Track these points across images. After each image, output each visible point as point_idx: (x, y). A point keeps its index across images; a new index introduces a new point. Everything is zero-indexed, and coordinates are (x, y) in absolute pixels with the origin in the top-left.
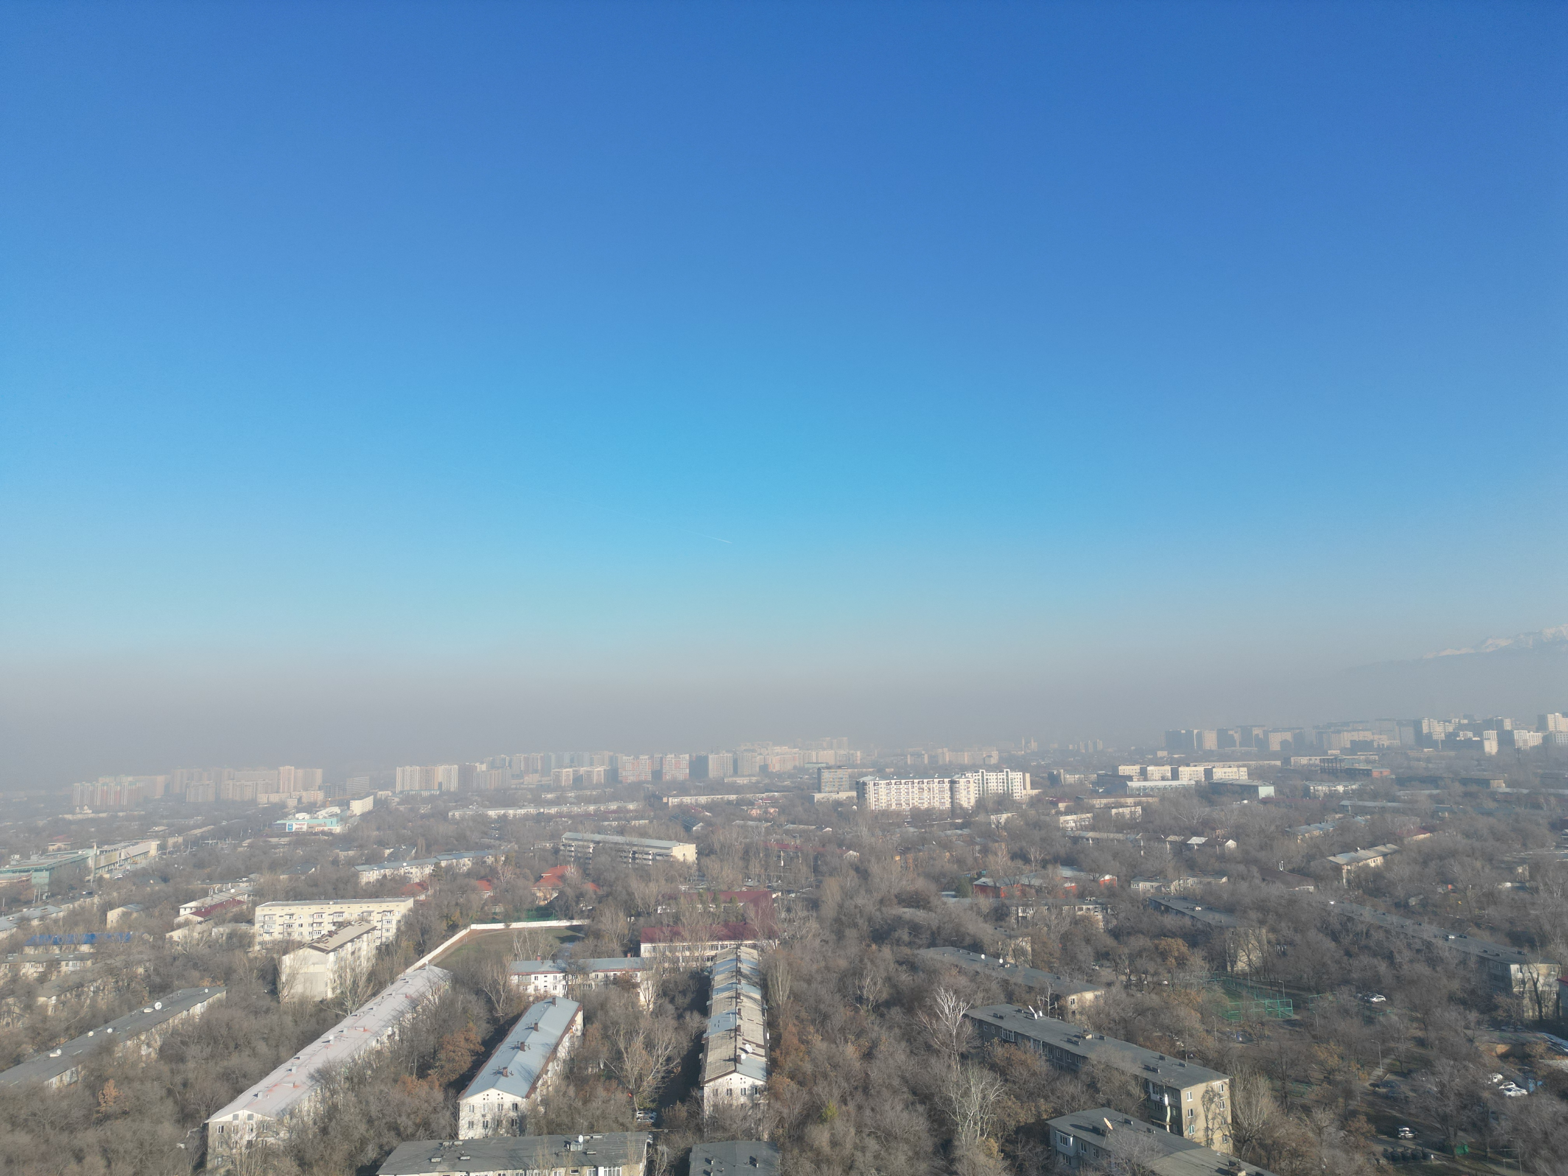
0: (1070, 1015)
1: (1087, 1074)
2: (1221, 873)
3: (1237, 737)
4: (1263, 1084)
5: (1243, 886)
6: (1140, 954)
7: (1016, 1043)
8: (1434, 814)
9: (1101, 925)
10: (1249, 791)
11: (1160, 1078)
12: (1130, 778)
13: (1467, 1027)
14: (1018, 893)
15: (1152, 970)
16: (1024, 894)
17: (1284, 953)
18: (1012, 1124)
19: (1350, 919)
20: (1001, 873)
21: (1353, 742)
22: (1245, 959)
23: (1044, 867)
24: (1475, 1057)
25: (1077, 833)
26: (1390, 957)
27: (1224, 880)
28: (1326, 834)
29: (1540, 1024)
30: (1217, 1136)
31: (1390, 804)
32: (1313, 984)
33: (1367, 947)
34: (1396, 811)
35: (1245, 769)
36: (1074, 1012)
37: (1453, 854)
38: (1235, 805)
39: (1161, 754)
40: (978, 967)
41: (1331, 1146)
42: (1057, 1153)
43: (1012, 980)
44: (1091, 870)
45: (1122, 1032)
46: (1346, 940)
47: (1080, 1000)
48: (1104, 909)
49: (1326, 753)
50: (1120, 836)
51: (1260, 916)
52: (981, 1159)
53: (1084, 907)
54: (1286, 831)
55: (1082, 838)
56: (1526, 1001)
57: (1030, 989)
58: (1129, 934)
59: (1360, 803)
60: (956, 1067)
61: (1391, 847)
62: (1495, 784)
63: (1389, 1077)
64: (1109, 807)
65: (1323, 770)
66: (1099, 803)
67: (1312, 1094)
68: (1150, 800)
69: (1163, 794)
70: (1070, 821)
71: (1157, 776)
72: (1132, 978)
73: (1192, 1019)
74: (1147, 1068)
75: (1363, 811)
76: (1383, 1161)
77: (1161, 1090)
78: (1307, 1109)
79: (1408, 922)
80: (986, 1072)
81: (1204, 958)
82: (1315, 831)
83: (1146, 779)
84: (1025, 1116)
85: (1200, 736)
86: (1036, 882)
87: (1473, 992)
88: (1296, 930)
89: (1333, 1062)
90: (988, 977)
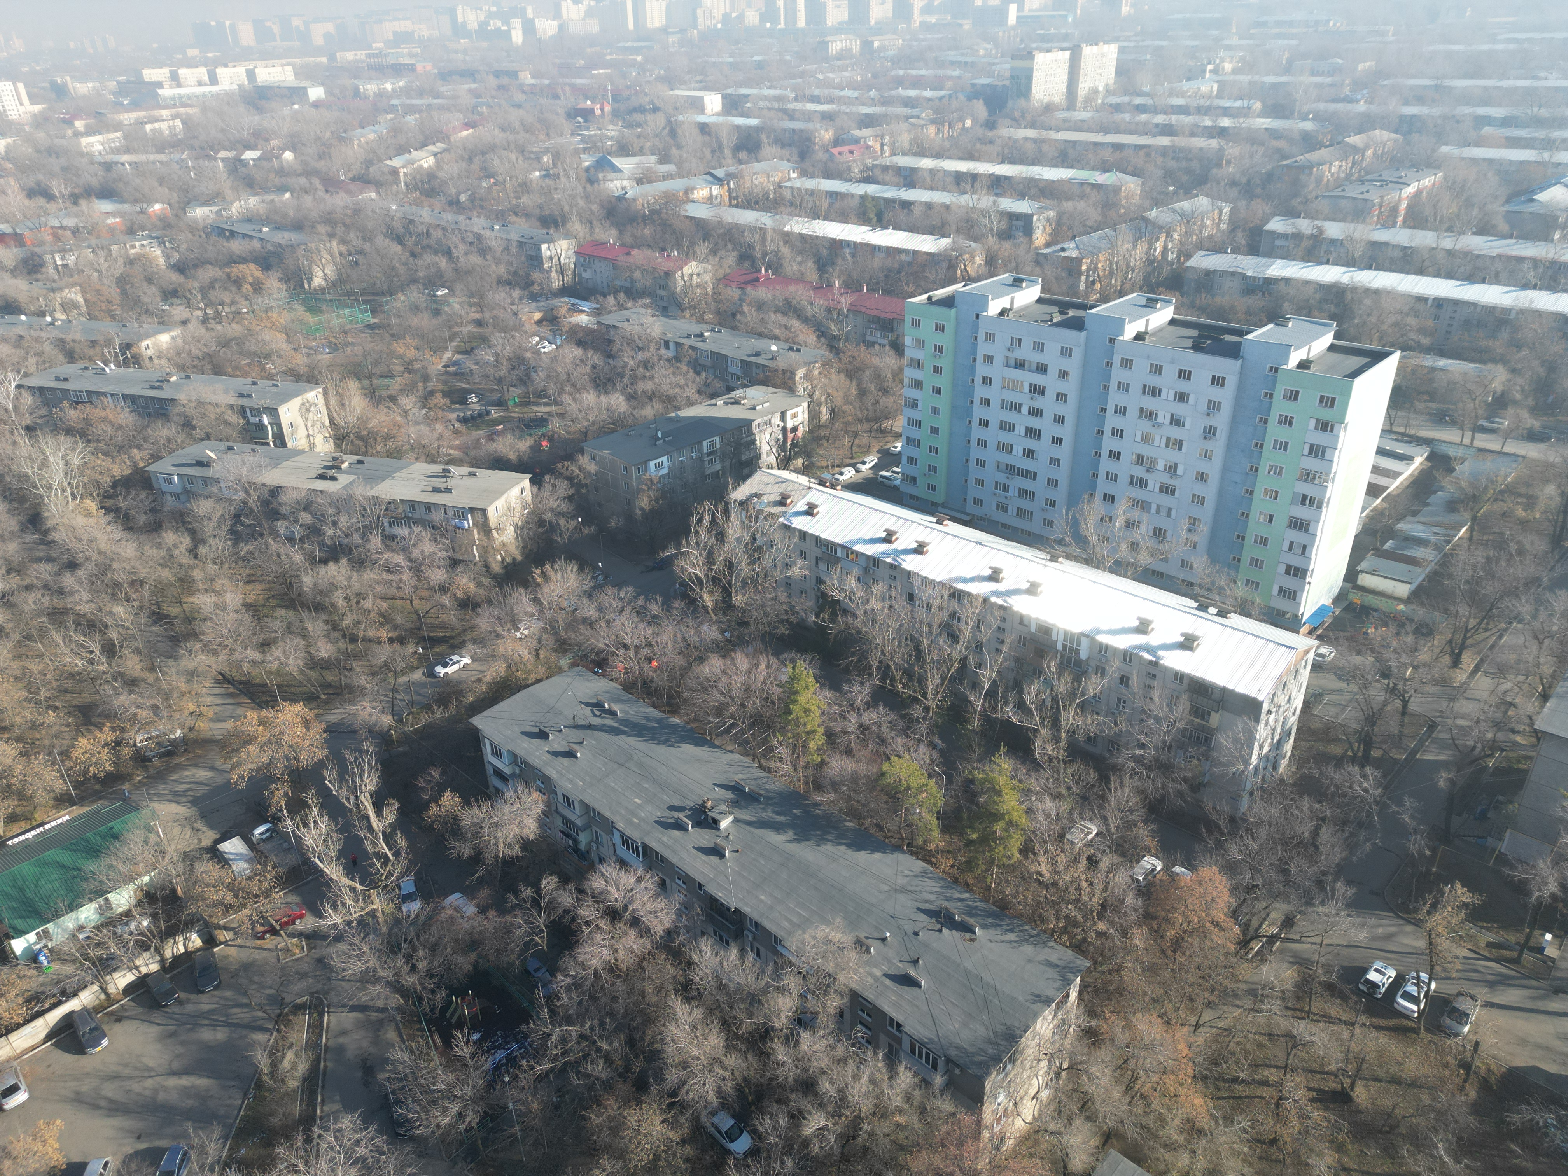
0: (147, 362)
1: (178, 414)
2: (283, 189)
3: (276, 29)
4: (353, 386)
5: (308, 200)
6: (211, 286)
7: (91, 402)
8: (474, 109)
9: (162, 261)
10: (296, 94)
11: (256, 401)
12: (160, 85)
13: (512, 304)
14: (49, 238)
15: (228, 300)
16: (57, 238)
17: (357, 263)
18: (107, 481)
19: (411, 221)
20: (19, 216)
21: (395, 33)
22: (321, 274)
23: (75, 203)
24: (519, 327)
25: (109, 158)
26: (448, 253)
27: (287, 195)
28: (381, 138)
29: (565, 291)
30: (319, 440)
31: (435, 101)
32: (385, 287)
33: (429, 246)
34: (441, 108)
35: (290, 68)
36: (151, 358)
37: (492, 148)
38: (286, 111)
39: (192, 52)
40: (20, 330)
41: (417, 423)
42: (163, 493)
43: (69, 338)
44: (136, 201)
45: (209, 367)
46: (410, 242)
47: (154, 344)
48: (162, 242)
49: (370, 47)
50: (162, 157)
51: (329, 229)
52: (80, 521)
53: (137, 244)
54: (343, 139)
55: (116, 163)
56: (554, 274)
57: (93, 343)
58: (196, 266)
59: (408, 102)
60: (24, 441)
61: (440, 146)
62: (522, 75)
63: (457, 357)
64: (141, 123)
65: (371, 67)
66: (128, 118)
67: (396, 384)
68: (189, 110)
69: (204, 103)
70: (95, 144)
71: (192, 81)
72: (209, 311)
73: (277, 341)
74: (241, 395)
75: (410, 110)
76: (457, 425)
77: (257, 412)
78: (393, 399)
79: (461, 218)
80: (62, 438)
81: (280, 280)
82: (370, 135)
83: (179, 85)
84: (120, 469)
85: (233, 27)
86: (70, 222)
87: (515, 273)
88: (364, 239)
89: (411, 354)
90: (37, 340)
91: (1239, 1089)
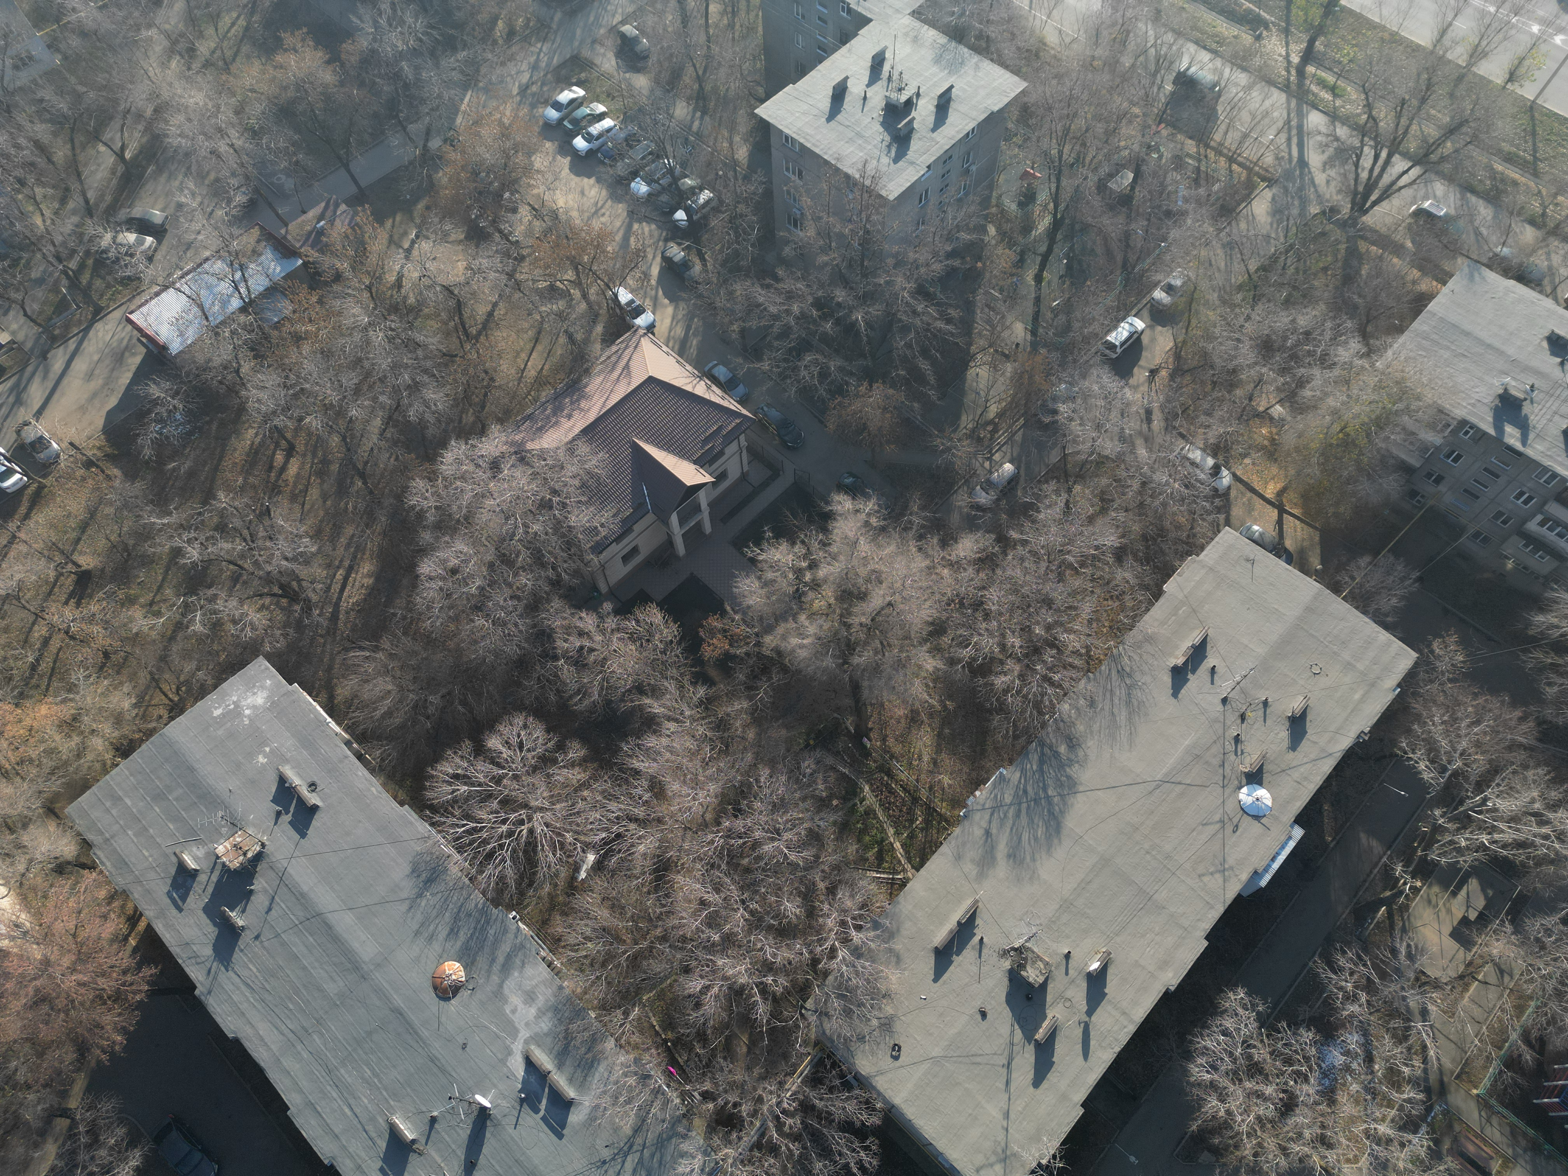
91: (44, 667)
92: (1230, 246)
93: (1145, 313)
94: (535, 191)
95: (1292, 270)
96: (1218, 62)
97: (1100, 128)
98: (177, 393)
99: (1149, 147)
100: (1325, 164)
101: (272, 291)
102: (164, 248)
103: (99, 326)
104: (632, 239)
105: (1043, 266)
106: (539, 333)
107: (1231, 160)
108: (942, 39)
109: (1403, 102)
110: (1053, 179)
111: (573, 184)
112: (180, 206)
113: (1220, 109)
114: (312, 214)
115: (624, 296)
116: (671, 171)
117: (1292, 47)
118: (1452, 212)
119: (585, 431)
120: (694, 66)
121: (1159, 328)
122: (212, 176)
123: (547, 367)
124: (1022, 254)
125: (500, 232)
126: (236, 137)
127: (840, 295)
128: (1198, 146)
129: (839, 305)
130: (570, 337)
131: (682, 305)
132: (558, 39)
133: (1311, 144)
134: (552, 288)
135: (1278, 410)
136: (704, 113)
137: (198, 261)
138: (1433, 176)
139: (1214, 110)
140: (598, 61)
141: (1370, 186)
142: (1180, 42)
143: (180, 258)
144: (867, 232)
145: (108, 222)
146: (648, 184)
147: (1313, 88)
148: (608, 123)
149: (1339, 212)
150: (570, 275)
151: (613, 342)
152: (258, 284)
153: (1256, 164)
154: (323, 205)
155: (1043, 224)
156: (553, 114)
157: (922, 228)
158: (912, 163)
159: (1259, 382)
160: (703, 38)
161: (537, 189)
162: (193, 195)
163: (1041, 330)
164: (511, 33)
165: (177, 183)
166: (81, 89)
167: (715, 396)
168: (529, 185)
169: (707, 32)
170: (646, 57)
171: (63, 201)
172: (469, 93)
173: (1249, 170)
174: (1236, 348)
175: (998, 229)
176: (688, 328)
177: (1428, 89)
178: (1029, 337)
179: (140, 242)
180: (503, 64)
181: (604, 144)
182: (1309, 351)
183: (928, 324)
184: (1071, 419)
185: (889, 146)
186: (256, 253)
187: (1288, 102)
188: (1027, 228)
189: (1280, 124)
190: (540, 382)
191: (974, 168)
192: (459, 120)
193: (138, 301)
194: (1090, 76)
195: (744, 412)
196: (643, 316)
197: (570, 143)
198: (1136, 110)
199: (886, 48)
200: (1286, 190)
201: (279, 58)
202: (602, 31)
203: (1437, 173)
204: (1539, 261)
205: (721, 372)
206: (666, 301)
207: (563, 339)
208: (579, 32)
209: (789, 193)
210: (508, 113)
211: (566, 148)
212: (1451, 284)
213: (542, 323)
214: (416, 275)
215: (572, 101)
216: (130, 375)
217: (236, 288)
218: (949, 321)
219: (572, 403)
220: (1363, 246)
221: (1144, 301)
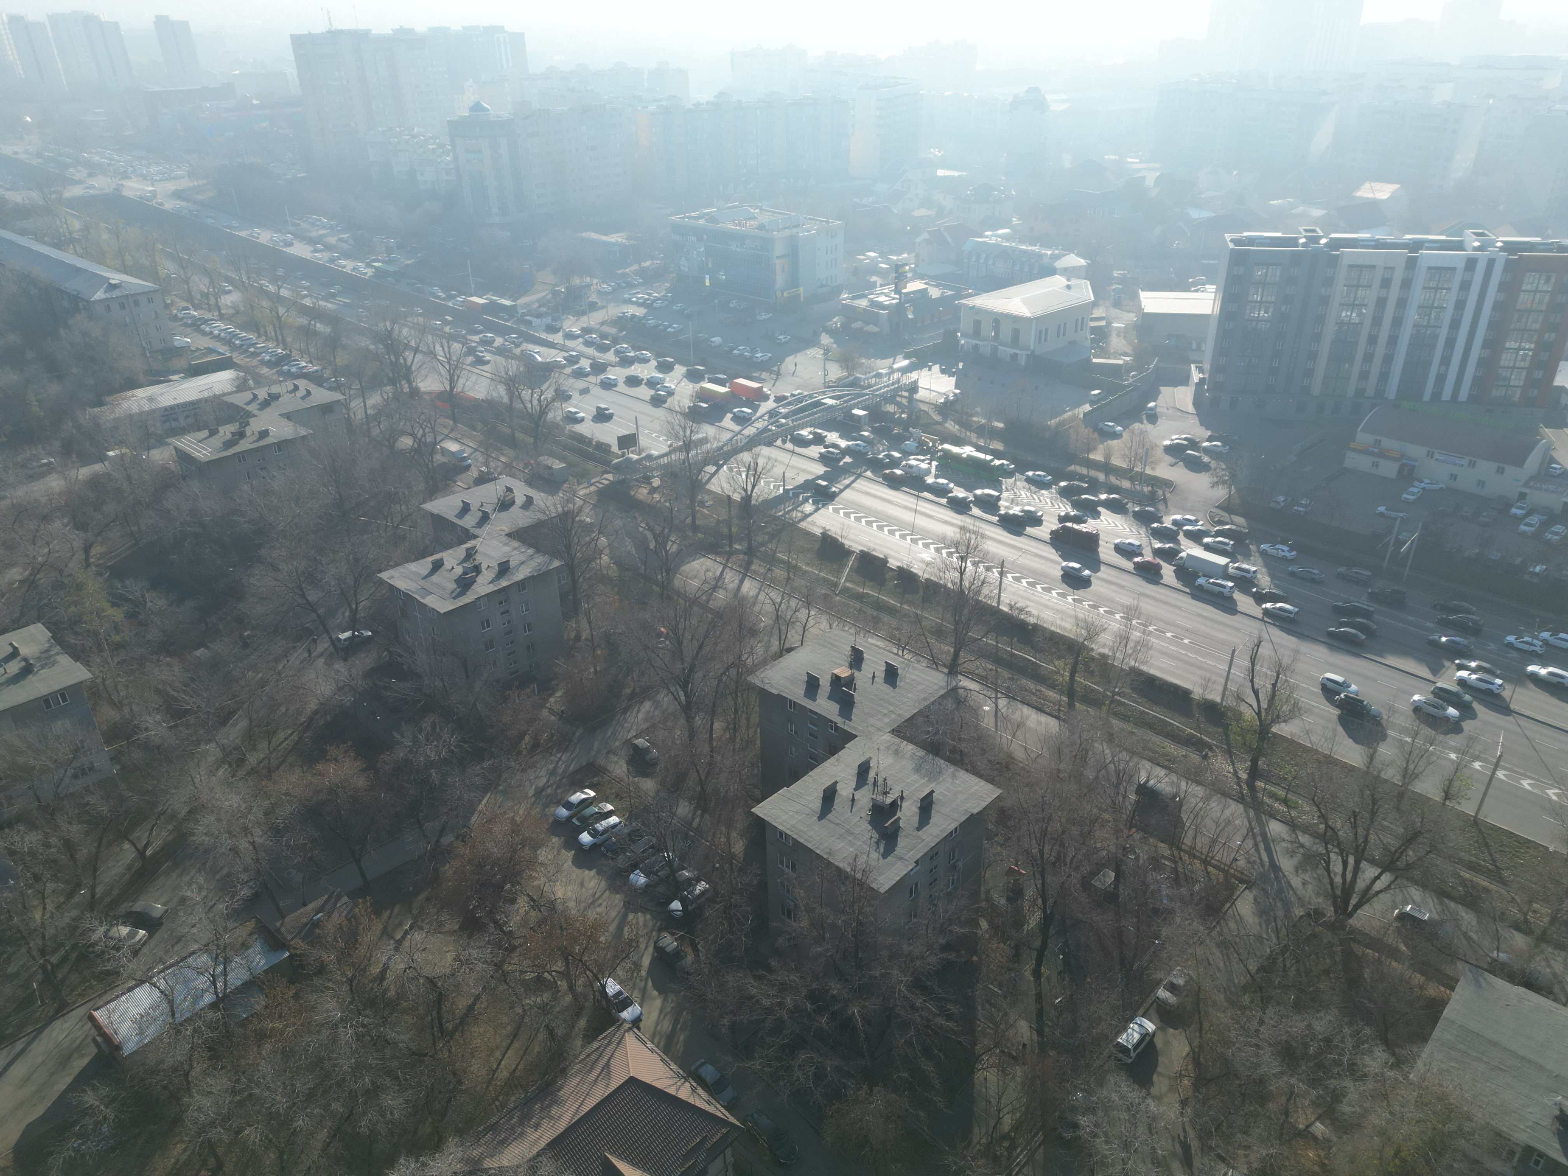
92: (1224, 945)
93: (1153, 1012)
94: (536, 883)
95: (1292, 973)
96: (1174, 777)
97: (1075, 831)
98: (113, 1100)
99: (1125, 848)
100: (1297, 869)
101: (251, 985)
102: (153, 942)
103: (57, 1024)
104: (626, 929)
105: (1039, 962)
106: (518, 1028)
107: (1206, 862)
108: (921, 753)
109: (1355, 815)
110: (1038, 876)
111: (574, 876)
112: (184, 900)
113: (1184, 817)
114: (311, 906)
115: (612, 987)
116: (670, 863)
117: (1238, 765)
118: (1436, 917)
119: (551, 1145)
120: (698, 771)
121: (1171, 1030)
122: (225, 871)
123: (520, 1067)
124: (1017, 948)
125: (495, 922)
126: (259, 836)
127: (835, 988)
128: (1171, 849)
129: (834, 997)
130: (551, 1032)
131: (671, 997)
132: (577, 750)
133: (1279, 850)
134: (539, 979)
135: (1319, 1128)
136: (704, 811)
137: (183, 955)
138: (1405, 882)
139: (1180, 817)
140: (610, 767)
141: (1348, 889)
142: (1135, 760)
143: (166, 952)
144: (860, 923)
145: (107, 916)
146: (647, 875)
147: (1266, 800)
148: (614, 820)
149: (1324, 915)
150: (559, 966)
151: (594, 1038)
152: (237, 976)
153: (1230, 866)
154: (326, 896)
155: (1034, 920)
156: (563, 812)
157: (914, 920)
158: (901, 858)
159: (1291, 1094)
160: (707, 748)
161: (538, 880)
162: (200, 889)
163: (1047, 1030)
164: (535, 746)
165: (187, 878)
166: (128, 794)
167: (700, 1100)
168: (531, 877)
169: (711, 744)
170: (655, 765)
171: (70, 896)
172: (489, 795)
173: (1226, 873)
174: (1257, 1055)
175: (990, 923)
176: (676, 1021)
177: (1374, 804)
178: (1035, 1037)
179: (131, 935)
180: (524, 771)
181: (610, 838)
182: (1334, 1060)
183: (928, 1021)
184: (1095, 1136)
185: (877, 843)
186: (245, 946)
187: (1246, 811)
188: (1019, 922)
189: (1244, 831)
190: (512, 1084)
191: (960, 864)
192: (474, 818)
193: (107, 997)
194: (1058, 785)
195: (732, 1119)
196: (630, 1009)
197: (576, 838)
198: (1106, 816)
199: (870, 758)
200: (1265, 890)
201: (319, 767)
202: (617, 744)
203: (1408, 879)
204: (1540, 967)
205: (709, 1072)
206: (655, 993)
207: (542, 1035)
208: (596, 744)
209: (782, 884)
210: (521, 812)
211: (572, 842)
212: (1458, 989)
213: (523, 1017)
214: (402, 966)
215: (584, 800)
216: (69, 1080)
217: (214, 983)
218: (949, 1017)
219: (542, 1109)
220: (1358, 949)
221: (1150, 1001)
